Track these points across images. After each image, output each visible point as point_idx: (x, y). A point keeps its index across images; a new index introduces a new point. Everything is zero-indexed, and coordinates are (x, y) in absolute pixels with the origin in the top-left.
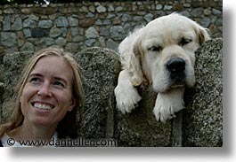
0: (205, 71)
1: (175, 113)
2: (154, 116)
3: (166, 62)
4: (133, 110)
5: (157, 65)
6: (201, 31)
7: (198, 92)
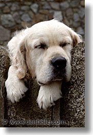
0: (78, 67)
1: (54, 102)
2: (38, 104)
3: (50, 59)
4: (20, 100)
5: (41, 61)
6: (75, 37)
7: (73, 84)
